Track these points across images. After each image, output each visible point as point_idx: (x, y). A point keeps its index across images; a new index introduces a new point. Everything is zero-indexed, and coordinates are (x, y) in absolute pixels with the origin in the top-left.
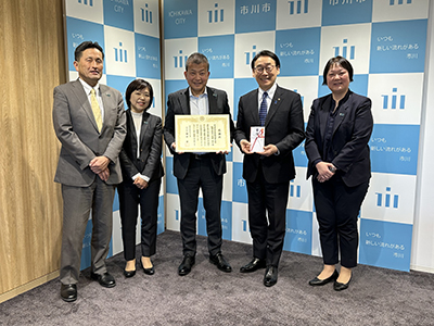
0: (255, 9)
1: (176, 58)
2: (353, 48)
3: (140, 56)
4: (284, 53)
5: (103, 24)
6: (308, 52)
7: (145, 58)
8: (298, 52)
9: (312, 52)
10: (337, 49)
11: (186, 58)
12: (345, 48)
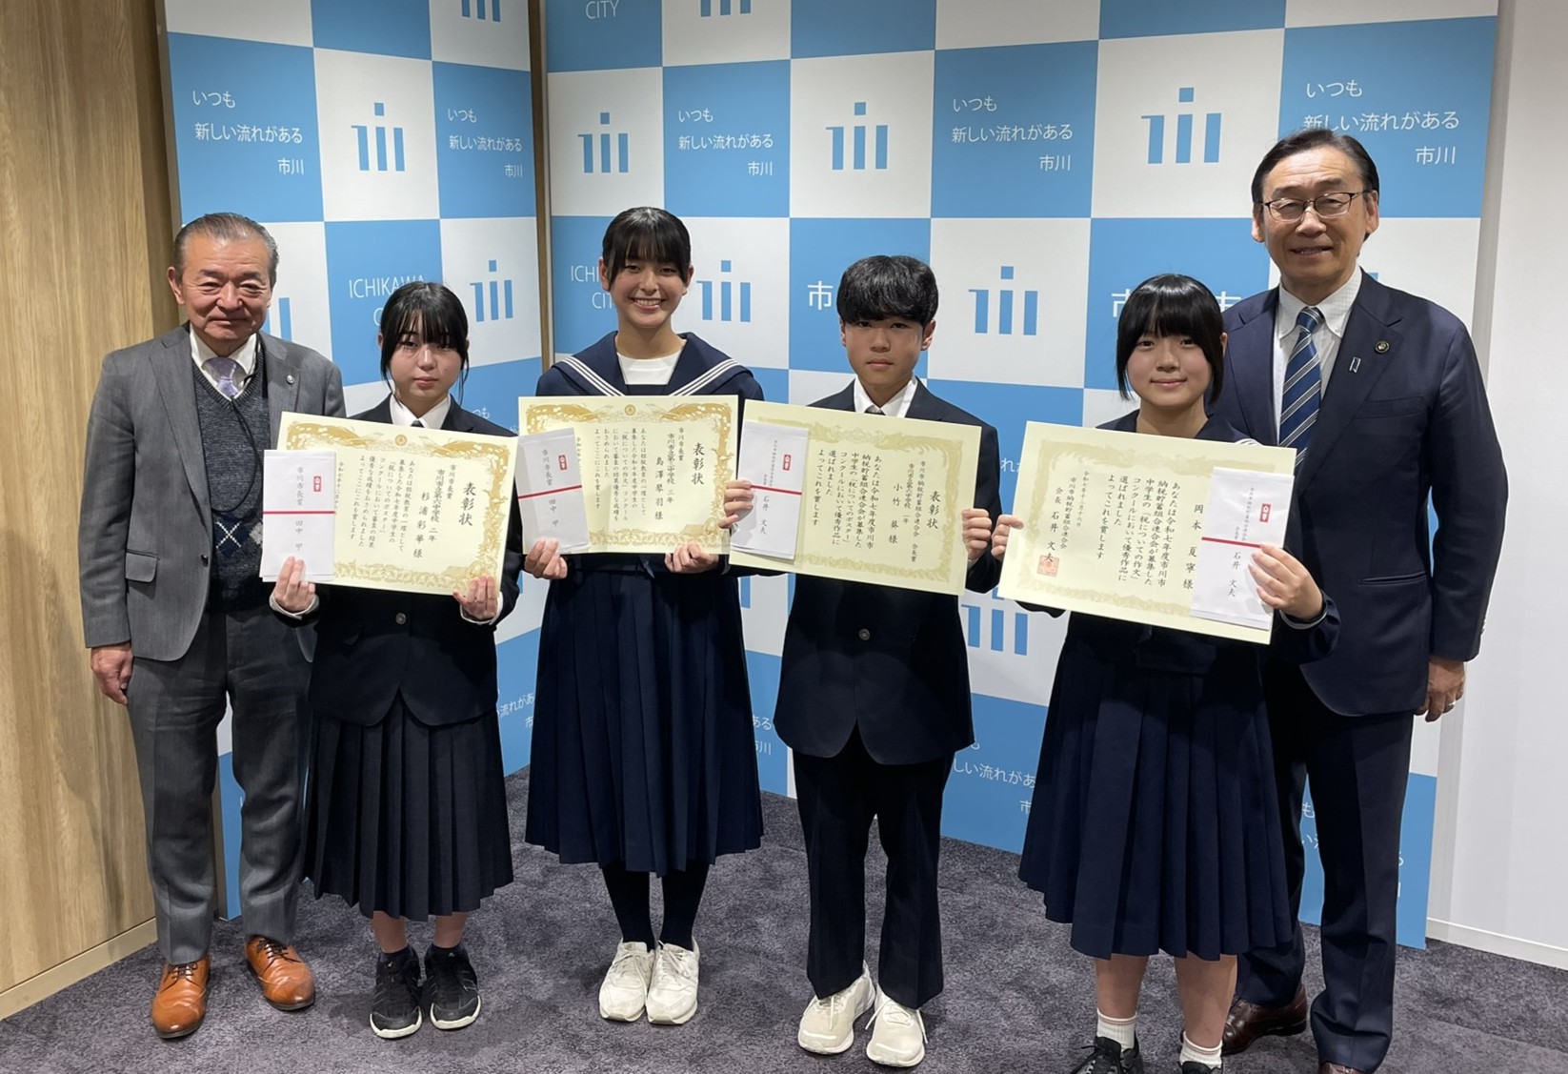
1: (588, 140)
2: (1214, 122)
3: (453, 142)
4: (966, 131)
5: (311, 45)
6: (1050, 130)
7: (475, 147)
8: (1016, 130)
9: (1067, 133)
10: (1157, 124)
11: (623, 139)
12: (1185, 122)
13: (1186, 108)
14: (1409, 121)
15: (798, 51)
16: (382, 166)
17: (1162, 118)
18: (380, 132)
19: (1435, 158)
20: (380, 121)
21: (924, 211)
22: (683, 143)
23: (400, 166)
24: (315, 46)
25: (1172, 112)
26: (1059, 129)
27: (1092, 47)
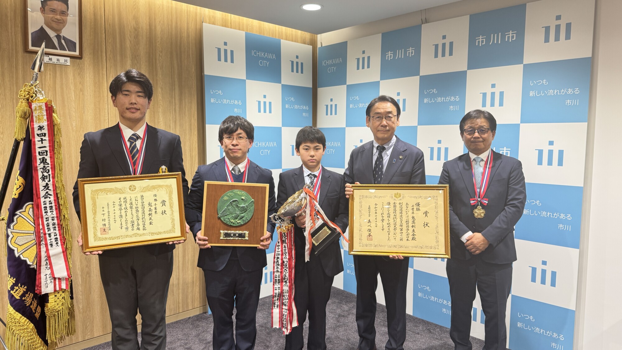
0: (400, 54)
1: (327, 106)
2: (502, 94)
3: (287, 106)
4: (428, 99)
5: (245, 79)
6: (453, 98)
7: (294, 108)
8: (443, 99)
9: (457, 98)
10: (484, 95)
11: (336, 105)
12: (493, 94)
13: (493, 90)
14: (563, 92)
15: (382, 78)
16: (265, 112)
17: (486, 93)
18: (265, 103)
19: (572, 104)
20: (265, 100)
21: (416, 124)
22: (351, 106)
23: (270, 112)
24: (247, 79)
25: (489, 91)
26: (455, 98)
27: (465, 72)
